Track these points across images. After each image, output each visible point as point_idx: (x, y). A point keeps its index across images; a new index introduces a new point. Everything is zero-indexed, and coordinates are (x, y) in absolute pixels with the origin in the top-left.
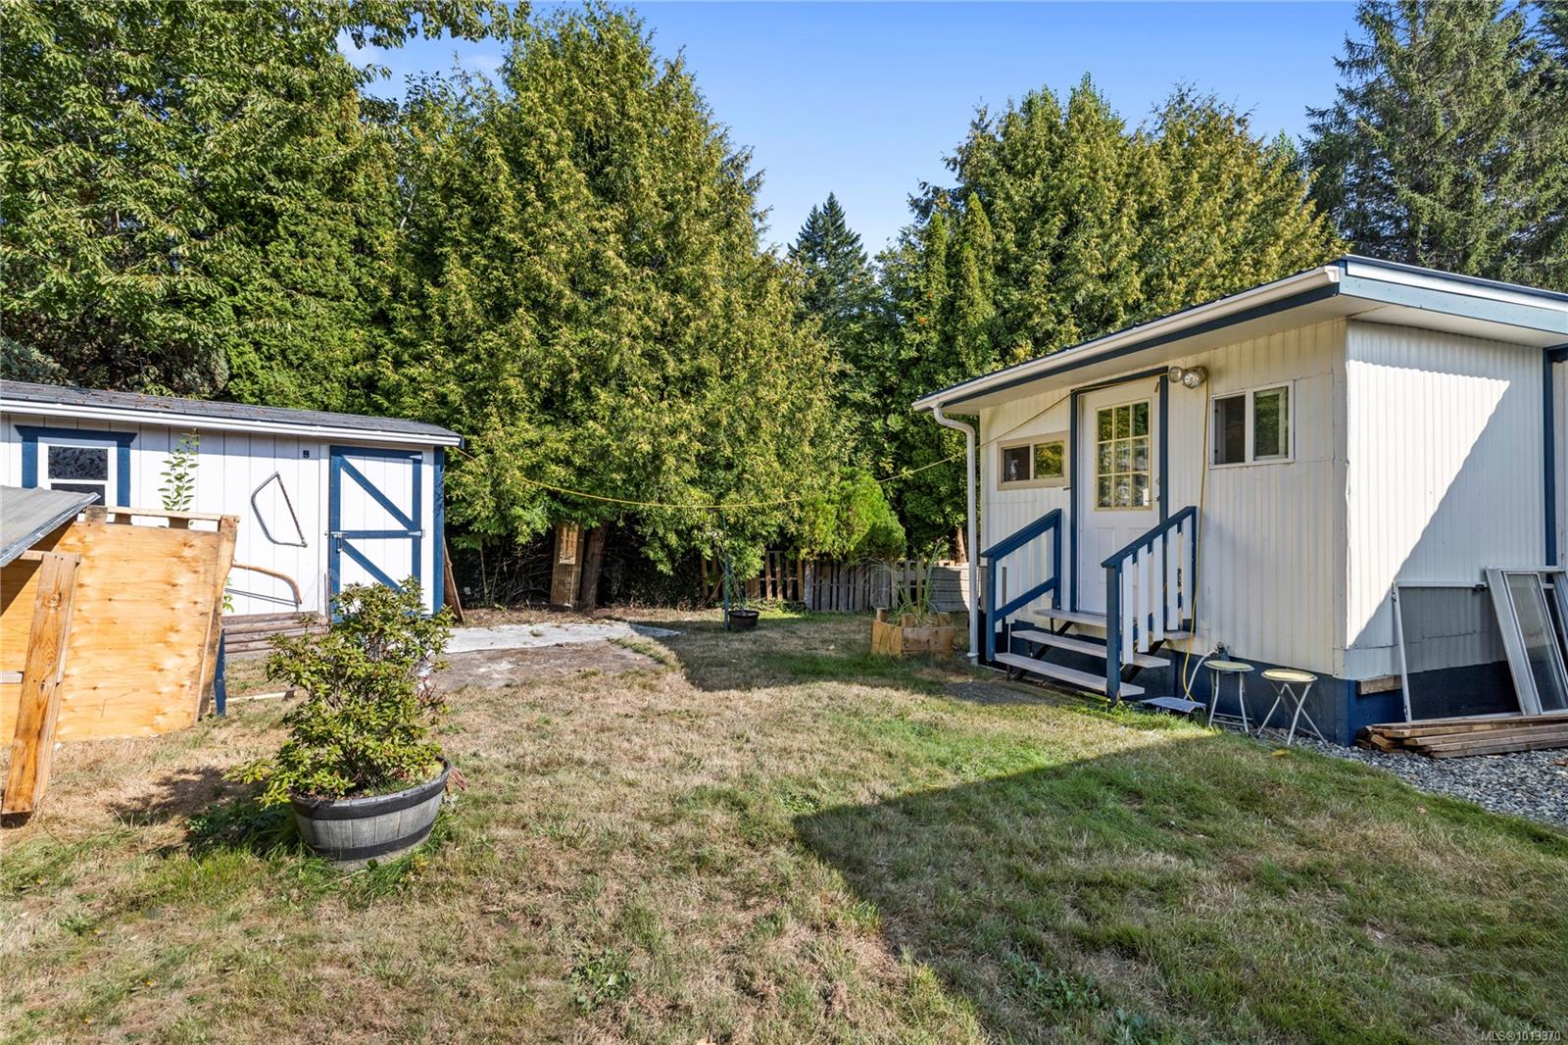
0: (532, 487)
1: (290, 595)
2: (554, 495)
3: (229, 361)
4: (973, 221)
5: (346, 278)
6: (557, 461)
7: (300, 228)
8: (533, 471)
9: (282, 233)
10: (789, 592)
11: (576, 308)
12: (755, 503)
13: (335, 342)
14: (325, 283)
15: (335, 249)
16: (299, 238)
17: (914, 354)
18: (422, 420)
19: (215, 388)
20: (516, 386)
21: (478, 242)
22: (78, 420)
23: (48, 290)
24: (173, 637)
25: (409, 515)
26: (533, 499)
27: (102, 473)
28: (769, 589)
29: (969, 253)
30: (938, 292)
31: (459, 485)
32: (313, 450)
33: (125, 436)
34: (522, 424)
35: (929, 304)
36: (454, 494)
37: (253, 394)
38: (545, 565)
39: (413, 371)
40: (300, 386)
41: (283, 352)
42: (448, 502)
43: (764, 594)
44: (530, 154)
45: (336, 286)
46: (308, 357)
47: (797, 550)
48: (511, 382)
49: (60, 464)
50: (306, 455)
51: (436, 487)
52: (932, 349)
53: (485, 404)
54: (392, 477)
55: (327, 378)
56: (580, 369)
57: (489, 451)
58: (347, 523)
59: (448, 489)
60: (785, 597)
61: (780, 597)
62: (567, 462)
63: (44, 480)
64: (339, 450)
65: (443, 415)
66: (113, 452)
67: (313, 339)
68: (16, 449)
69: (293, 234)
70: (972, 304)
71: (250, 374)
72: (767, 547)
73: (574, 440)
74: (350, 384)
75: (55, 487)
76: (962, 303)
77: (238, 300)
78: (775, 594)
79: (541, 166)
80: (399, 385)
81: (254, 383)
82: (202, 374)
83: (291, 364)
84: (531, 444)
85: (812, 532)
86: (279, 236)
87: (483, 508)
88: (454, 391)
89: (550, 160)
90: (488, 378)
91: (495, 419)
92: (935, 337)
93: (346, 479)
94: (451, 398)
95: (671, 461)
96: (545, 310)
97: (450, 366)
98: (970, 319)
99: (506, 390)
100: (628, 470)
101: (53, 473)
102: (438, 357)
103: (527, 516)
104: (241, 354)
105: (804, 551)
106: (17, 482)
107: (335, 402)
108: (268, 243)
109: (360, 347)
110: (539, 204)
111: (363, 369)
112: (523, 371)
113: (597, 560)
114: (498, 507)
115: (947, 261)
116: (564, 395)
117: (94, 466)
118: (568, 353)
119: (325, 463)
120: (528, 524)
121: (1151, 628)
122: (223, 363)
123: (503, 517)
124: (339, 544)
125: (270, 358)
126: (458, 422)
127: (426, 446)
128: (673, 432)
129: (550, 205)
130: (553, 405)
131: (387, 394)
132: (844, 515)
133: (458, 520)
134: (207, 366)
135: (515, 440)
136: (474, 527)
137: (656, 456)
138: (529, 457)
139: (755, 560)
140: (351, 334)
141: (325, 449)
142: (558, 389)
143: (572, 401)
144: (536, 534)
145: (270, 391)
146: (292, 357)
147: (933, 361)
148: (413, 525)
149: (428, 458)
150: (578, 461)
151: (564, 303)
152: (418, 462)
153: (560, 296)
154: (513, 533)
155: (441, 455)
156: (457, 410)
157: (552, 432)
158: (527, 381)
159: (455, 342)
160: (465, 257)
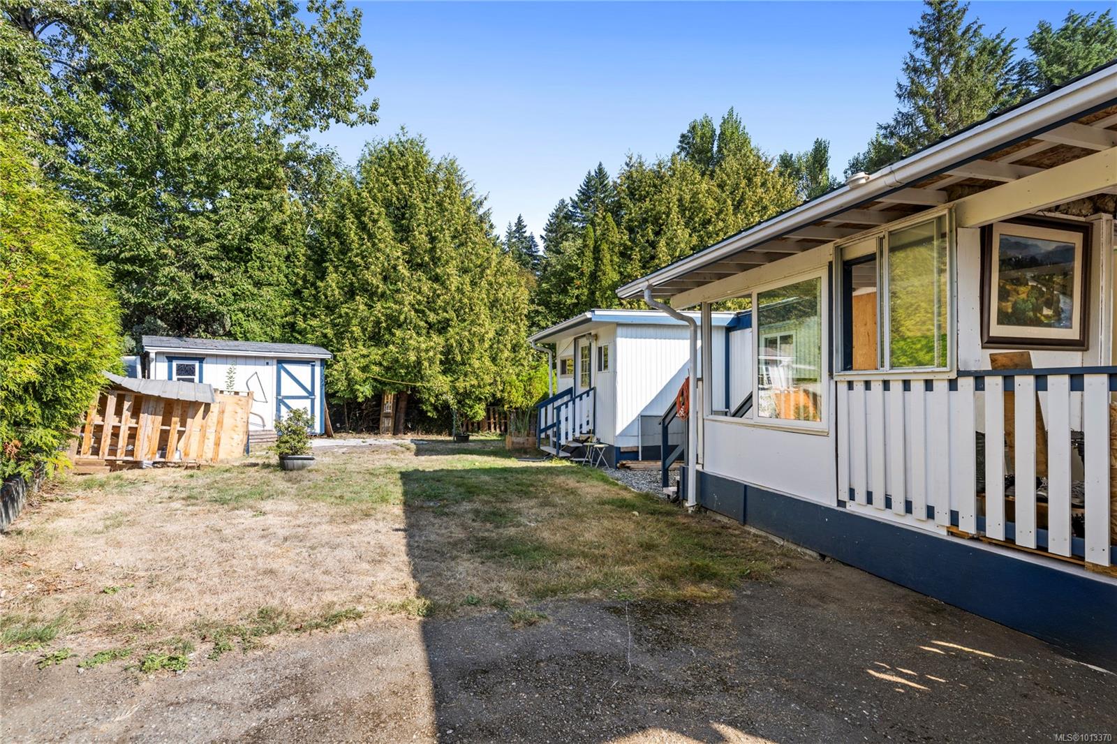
0: (364, 376)
1: (261, 423)
2: (375, 380)
3: (231, 318)
4: (608, 229)
5: (281, 275)
6: (375, 364)
7: (262, 255)
8: (364, 369)
9: (254, 257)
10: (503, 428)
11: (385, 292)
12: (475, 382)
13: (277, 306)
14: (272, 279)
15: (277, 263)
16: (261, 259)
17: (574, 301)
18: (316, 345)
19: (225, 330)
20: (357, 330)
21: (342, 260)
22: (186, 354)
23: (169, 299)
24: (236, 429)
25: (309, 388)
26: (365, 381)
27: (193, 373)
28: (492, 426)
29: (605, 247)
30: (587, 268)
31: (331, 375)
32: (270, 362)
33: (201, 359)
34: (361, 347)
35: (582, 274)
36: (329, 379)
37: (241, 333)
38: (377, 413)
39: (312, 323)
40: (261, 328)
41: (254, 313)
42: (327, 383)
43: (490, 428)
44: (366, 219)
45: (278, 280)
46: (265, 314)
47: (503, 406)
48: (354, 329)
49: (181, 370)
50: (267, 363)
51: (321, 376)
52: (584, 298)
53: (343, 339)
54: (303, 372)
55: (273, 324)
56: (386, 321)
57: (345, 360)
58: (283, 393)
59: (327, 377)
60: (501, 430)
61: (498, 430)
62: (380, 364)
63: (175, 377)
64: (281, 361)
65: (325, 343)
66: (197, 365)
67: (267, 306)
68: (166, 365)
69: (258, 258)
70: (604, 274)
71: (240, 324)
72: (487, 405)
73: (384, 354)
74: (283, 326)
75: (179, 379)
76: (600, 273)
77: (235, 290)
78: (495, 429)
79: (370, 225)
80: (306, 328)
81: (242, 328)
82: (220, 325)
83: (257, 318)
84: (364, 356)
85: (509, 396)
86: (252, 259)
87: (341, 386)
88: (330, 332)
89: (375, 221)
90: (345, 326)
91: (347, 345)
92: (586, 291)
93: (283, 374)
94: (329, 335)
95: (426, 364)
96: (371, 293)
97: (328, 320)
98: (603, 282)
99: (352, 332)
100: (407, 368)
101: (178, 374)
102: (323, 317)
103: (361, 389)
104: (236, 315)
105: (506, 406)
106: (166, 377)
107: (277, 335)
108: (248, 262)
109: (288, 309)
110: (369, 244)
111: (289, 319)
112: (360, 323)
113: (403, 410)
114: (349, 385)
115: (594, 250)
116: (380, 332)
117: (191, 371)
118: (380, 315)
119: (275, 367)
120: (362, 393)
121: (574, 432)
122: (229, 320)
123: (352, 390)
124: (280, 402)
125: (248, 316)
126: (331, 346)
127: (316, 359)
128: (427, 351)
129: (374, 245)
130: (376, 338)
131: (300, 333)
132: (528, 388)
133: (331, 391)
134: (223, 322)
135: (356, 355)
136: (338, 394)
137: (419, 362)
138: (363, 362)
139: (480, 411)
140: (284, 303)
141: (275, 361)
142: (377, 330)
143: (383, 335)
144: (366, 397)
145: (249, 332)
146: (258, 315)
147: (586, 304)
148: (312, 393)
149: (318, 363)
150: (385, 364)
151: (379, 290)
152: (313, 366)
153: (378, 287)
154: (356, 397)
155: (324, 362)
156: (331, 341)
157: (374, 350)
158: (362, 328)
159: (330, 309)
160: (336, 268)
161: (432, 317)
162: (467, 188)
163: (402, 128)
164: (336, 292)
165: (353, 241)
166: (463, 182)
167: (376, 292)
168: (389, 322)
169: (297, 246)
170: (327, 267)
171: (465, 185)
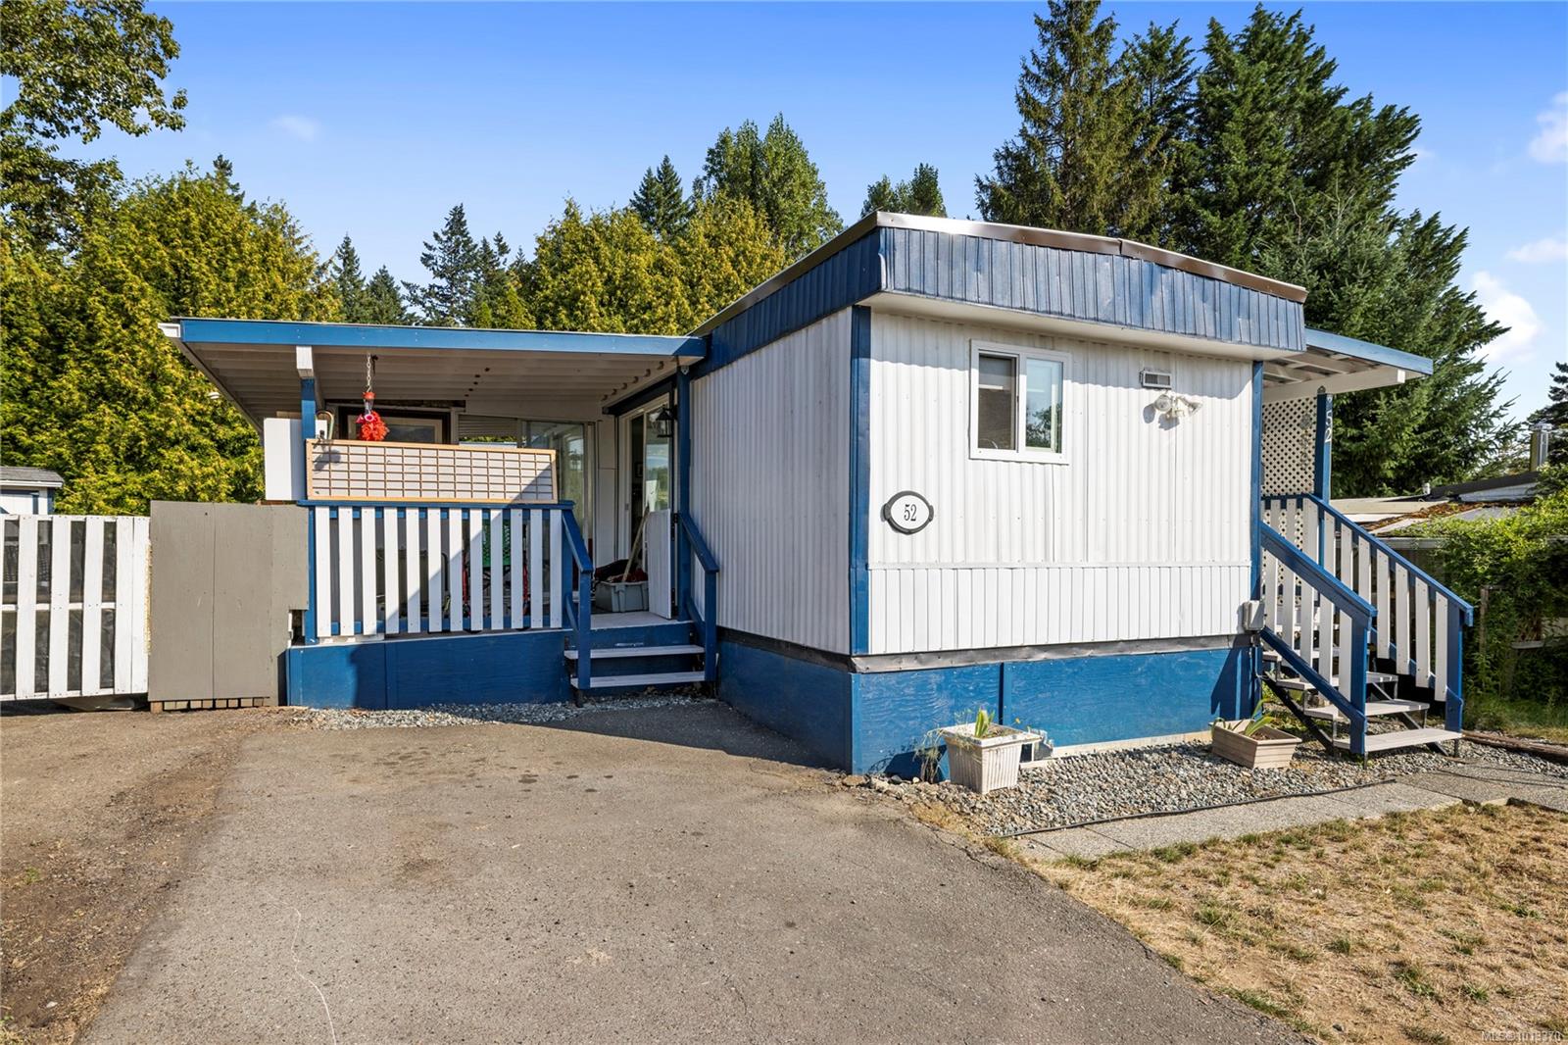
6: (131, 495)
8: (117, 502)
18: (48, 468)
20: (103, 450)
21: (89, 351)
34: (111, 472)
39: (40, 438)
48: (99, 448)
53: (83, 461)
54: (20, 505)
56: (147, 438)
62: (140, 496)
65: (58, 466)
80: (31, 445)
84: (115, 484)
88: (66, 451)
90: (87, 443)
91: (91, 470)
94: (65, 455)
99: (96, 452)
102: (56, 430)
112: (108, 440)
116: (140, 453)
126: (67, 470)
127: (43, 488)
130: (135, 461)
131: (23, 452)
138: (114, 492)
142: (135, 450)
149: (45, 494)
151: (140, 396)
152: (36, 497)
155: (52, 492)
156: (67, 463)
157: (132, 476)
158: (112, 446)
159: (67, 418)
160: (79, 361)
161: (223, 432)
162: (302, 246)
163: (189, 163)
164: (76, 397)
165: (103, 326)
166: (297, 236)
167: (134, 399)
168: (153, 439)
169: (27, 326)
170: (64, 361)
171: (298, 241)
